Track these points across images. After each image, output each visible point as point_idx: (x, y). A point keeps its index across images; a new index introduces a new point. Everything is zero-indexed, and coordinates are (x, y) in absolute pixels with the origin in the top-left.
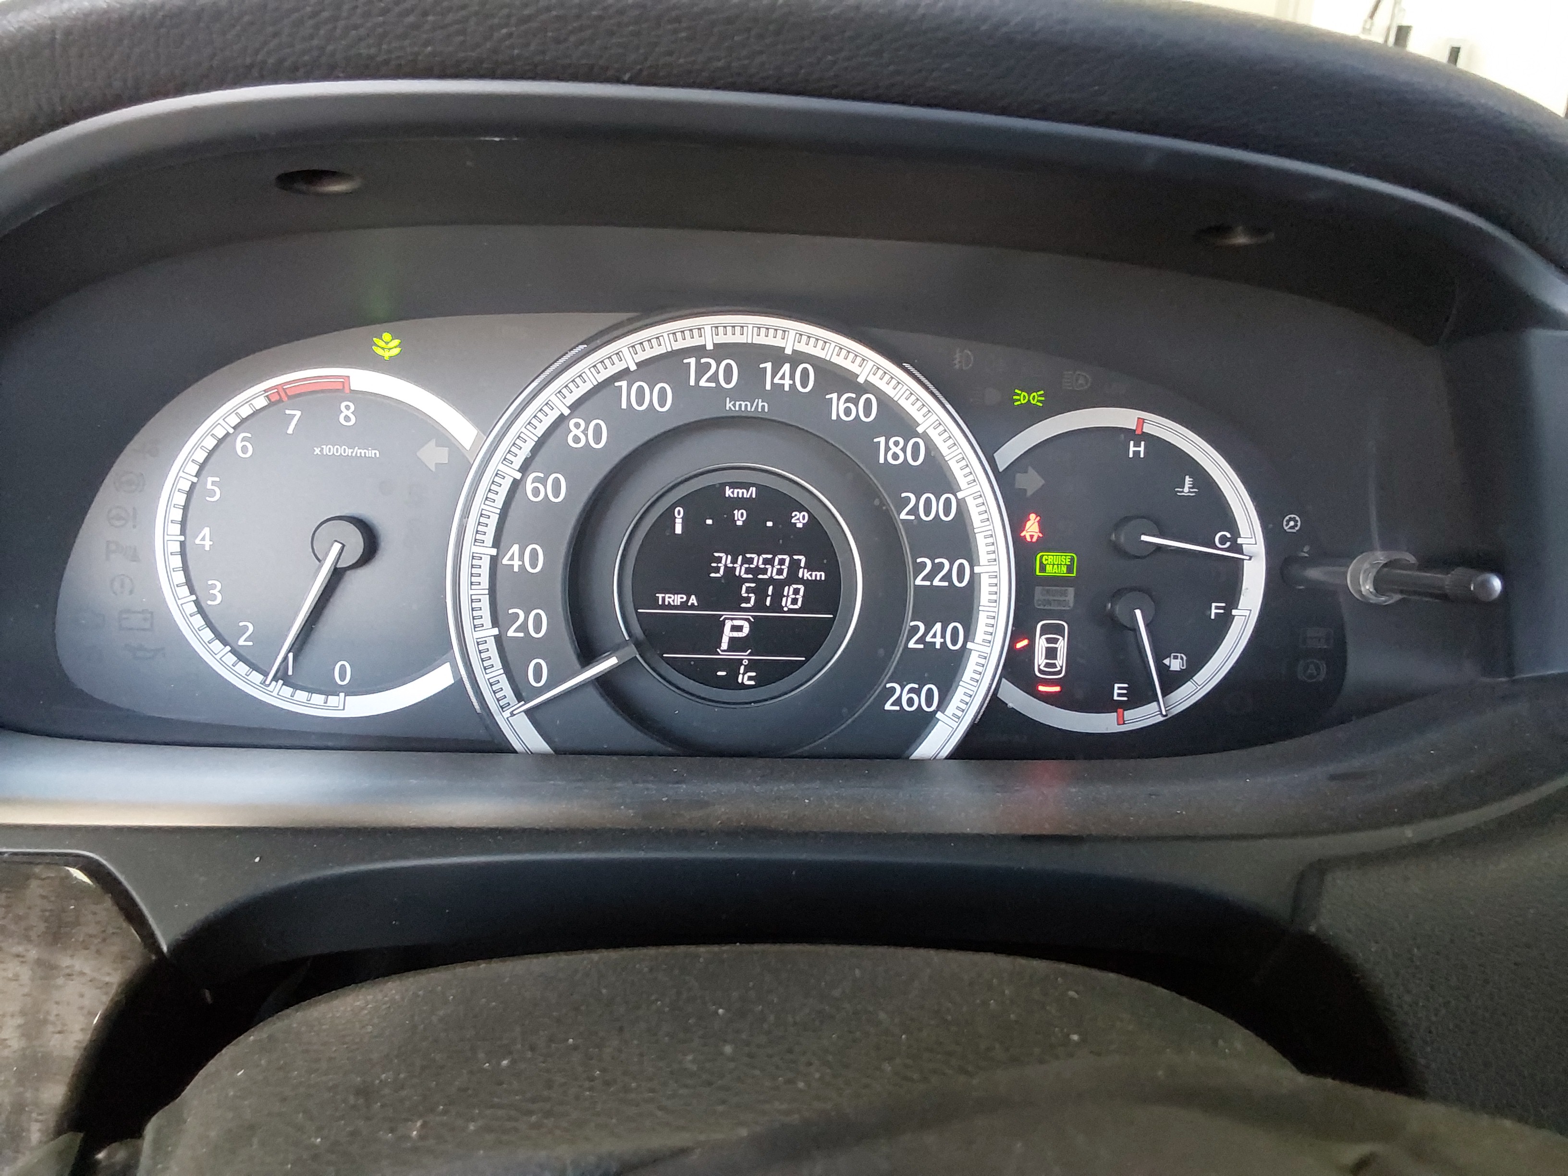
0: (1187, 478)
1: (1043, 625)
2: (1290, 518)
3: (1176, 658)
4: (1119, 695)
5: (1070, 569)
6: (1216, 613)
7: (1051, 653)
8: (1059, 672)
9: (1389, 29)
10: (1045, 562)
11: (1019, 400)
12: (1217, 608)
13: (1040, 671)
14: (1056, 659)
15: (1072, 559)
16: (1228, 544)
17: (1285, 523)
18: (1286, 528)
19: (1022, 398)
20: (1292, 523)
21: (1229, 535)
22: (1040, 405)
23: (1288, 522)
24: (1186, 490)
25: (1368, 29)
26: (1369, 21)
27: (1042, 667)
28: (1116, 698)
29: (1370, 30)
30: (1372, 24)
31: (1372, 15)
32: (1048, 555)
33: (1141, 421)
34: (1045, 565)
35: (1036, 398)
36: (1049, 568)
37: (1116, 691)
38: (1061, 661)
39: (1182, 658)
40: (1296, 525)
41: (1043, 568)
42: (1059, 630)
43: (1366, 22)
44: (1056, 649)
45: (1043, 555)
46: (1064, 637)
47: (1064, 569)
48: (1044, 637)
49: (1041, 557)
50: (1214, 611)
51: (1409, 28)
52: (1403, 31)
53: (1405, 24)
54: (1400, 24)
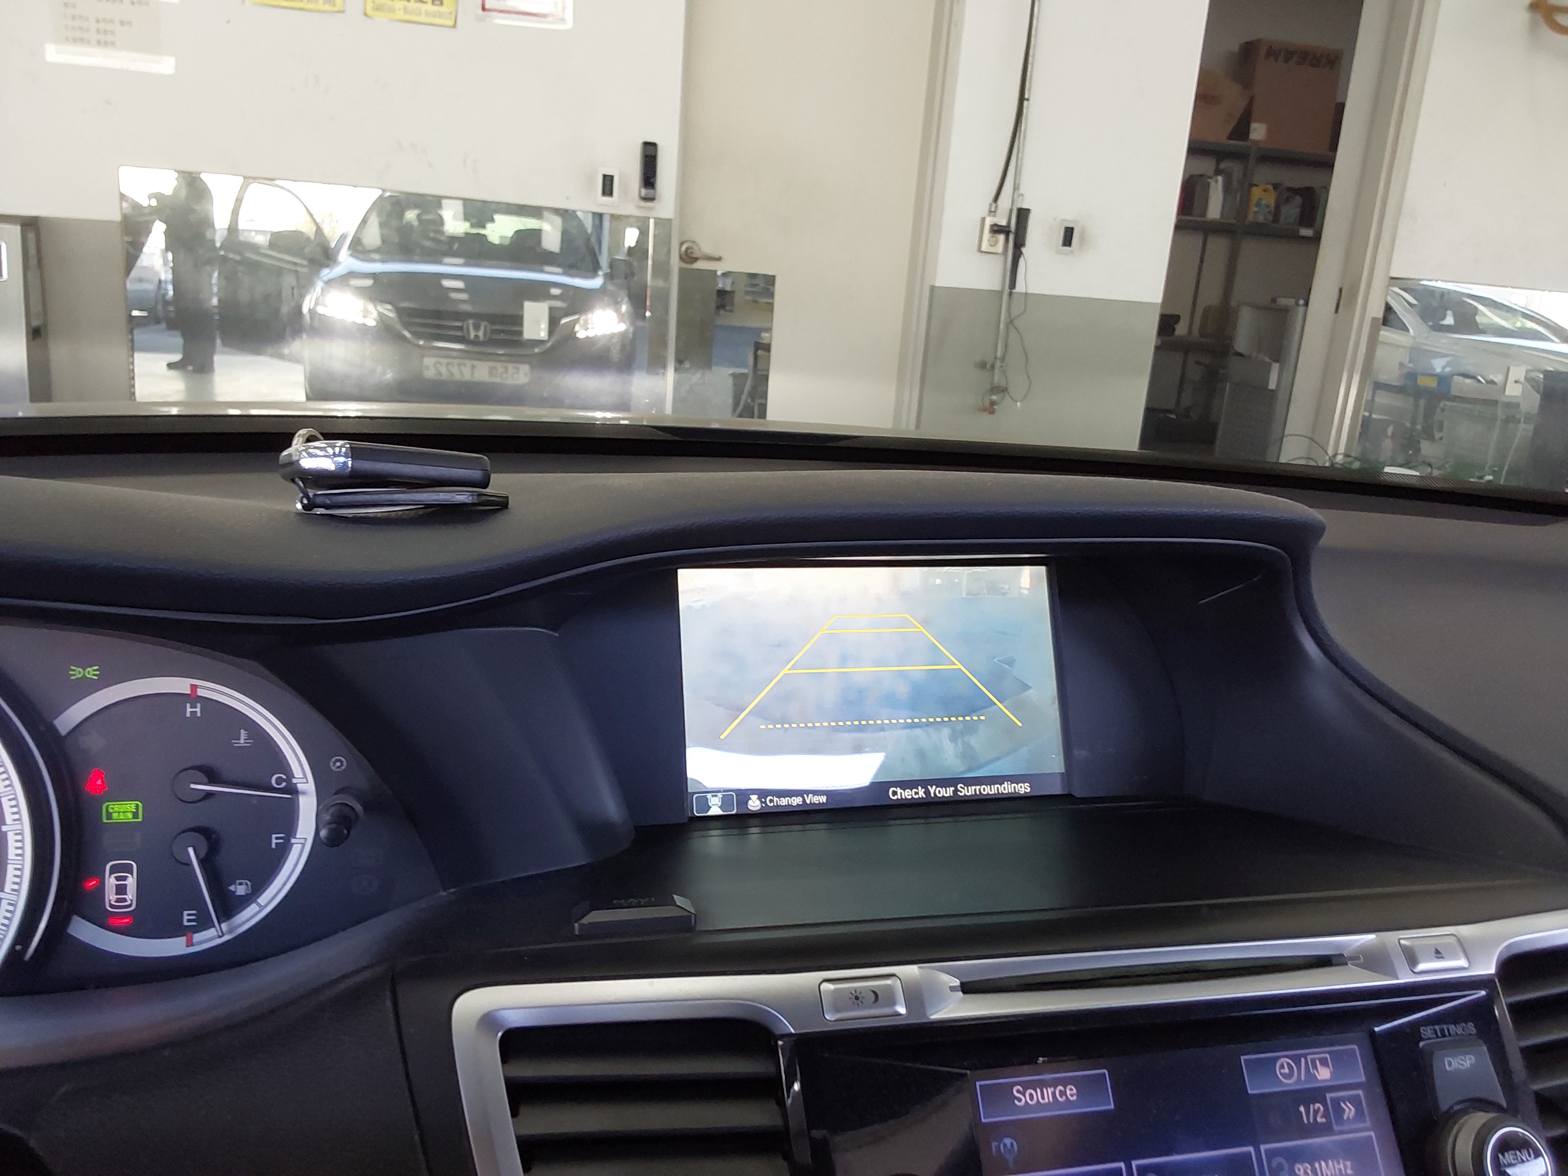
0: (242, 731)
1: (112, 867)
2: (336, 760)
3: (241, 884)
4: (189, 921)
5: (135, 815)
6: (276, 844)
7: (121, 890)
8: (130, 905)
9: (1011, 211)
10: (111, 811)
11: (74, 675)
12: (277, 838)
13: (111, 906)
14: (126, 894)
15: (137, 806)
16: (284, 784)
17: (331, 764)
18: (333, 768)
19: (77, 673)
20: (338, 764)
21: (284, 777)
22: (95, 678)
23: (335, 763)
24: (242, 741)
25: (993, 212)
26: (994, 205)
27: (113, 903)
28: (186, 923)
29: (995, 212)
30: (996, 207)
31: (996, 199)
32: (114, 805)
33: (194, 687)
34: (111, 813)
35: (92, 672)
36: (115, 815)
37: (186, 918)
38: (131, 895)
39: (247, 884)
40: (342, 765)
41: (109, 815)
42: (128, 869)
43: (991, 205)
44: (126, 885)
45: (108, 806)
46: (132, 874)
47: (130, 815)
48: (113, 876)
49: (107, 807)
50: (274, 841)
51: (1028, 211)
52: (1023, 215)
53: (1024, 206)
54: (1019, 206)
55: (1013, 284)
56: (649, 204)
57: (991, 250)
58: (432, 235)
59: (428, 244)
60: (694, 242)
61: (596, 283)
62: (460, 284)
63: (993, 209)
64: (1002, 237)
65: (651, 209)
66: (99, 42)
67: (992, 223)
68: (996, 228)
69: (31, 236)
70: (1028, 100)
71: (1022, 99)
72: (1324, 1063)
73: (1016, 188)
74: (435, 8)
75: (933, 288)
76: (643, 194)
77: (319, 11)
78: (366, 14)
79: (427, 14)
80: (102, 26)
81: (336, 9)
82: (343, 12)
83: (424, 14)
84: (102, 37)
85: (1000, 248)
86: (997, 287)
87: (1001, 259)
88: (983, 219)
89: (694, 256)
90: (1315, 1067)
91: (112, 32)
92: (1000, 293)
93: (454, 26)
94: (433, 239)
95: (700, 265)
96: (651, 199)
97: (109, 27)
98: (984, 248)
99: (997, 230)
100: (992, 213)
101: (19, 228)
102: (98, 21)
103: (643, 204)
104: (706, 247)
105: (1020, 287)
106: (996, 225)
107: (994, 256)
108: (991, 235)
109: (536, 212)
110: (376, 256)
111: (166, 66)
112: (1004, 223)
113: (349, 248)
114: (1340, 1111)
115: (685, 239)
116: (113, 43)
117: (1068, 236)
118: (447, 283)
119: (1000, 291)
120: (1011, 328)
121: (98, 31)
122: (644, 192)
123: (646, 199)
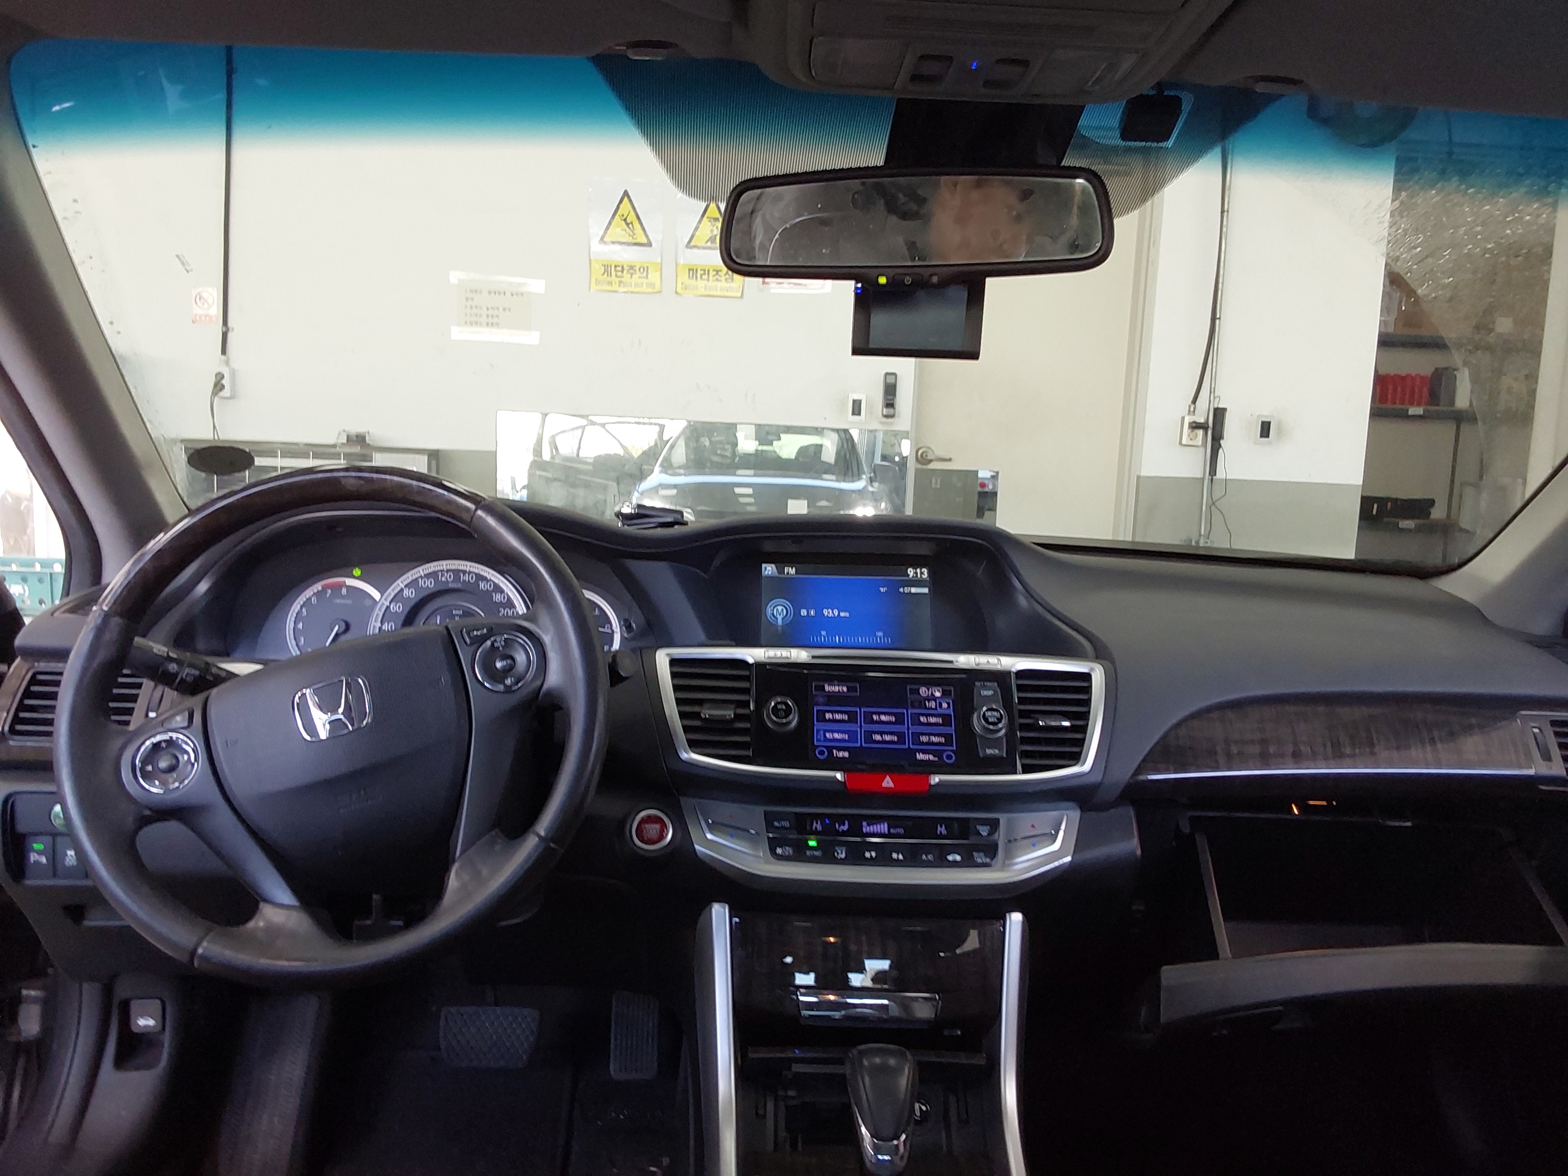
0: (596, 608)
2: (625, 615)
9: (1208, 410)
17: (623, 617)
18: (624, 619)
24: (596, 611)
26: (1193, 406)
29: (1194, 412)
30: (1195, 408)
31: (1194, 401)
43: (1190, 407)
51: (1224, 410)
52: (1219, 414)
53: (1221, 406)
54: (1216, 406)
55: (1213, 471)
56: (890, 420)
57: (1191, 443)
58: (719, 452)
59: (715, 459)
60: (929, 448)
61: (859, 485)
62: (749, 491)
63: (1192, 409)
64: (1200, 432)
65: (892, 424)
66: (487, 324)
67: (1191, 421)
68: (1194, 425)
69: (434, 463)
70: (1219, 318)
71: (1214, 319)
72: (939, 691)
73: (1212, 391)
74: (727, 285)
75: (1139, 477)
76: (885, 413)
77: (643, 293)
78: (676, 293)
79: (721, 289)
80: (490, 312)
81: (655, 291)
82: (660, 292)
83: (719, 289)
84: (490, 320)
85: (1199, 441)
86: (1200, 475)
87: (1202, 450)
88: (1183, 418)
89: (929, 458)
90: (935, 691)
91: (497, 316)
92: (1203, 479)
93: (742, 297)
94: (720, 455)
95: (933, 466)
96: (893, 416)
97: (495, 312)
98: (1184, 442)
99: (1195, 426)
100: (1192, 412)
101: (426, 458)
102: (488, 309)
103: (885, 420)
104: (939, 451)
105: (1220, 474)
106: (1195, 422)
107: (1194, 448)
108: (1190, 431)
109: (818, 431)
110: (682, 471)
111: (532, 338)
112: (1202, 420)
113: (660, 466)
114: (941, 705)
115: (921, 445)
116: (497, 324)
117: (1265, 429)
118: (738, 490)
119: (1201, 479)
120: (1213, 508)
121: (488, 316)
122: (885, 411)
123: (887, 416)
